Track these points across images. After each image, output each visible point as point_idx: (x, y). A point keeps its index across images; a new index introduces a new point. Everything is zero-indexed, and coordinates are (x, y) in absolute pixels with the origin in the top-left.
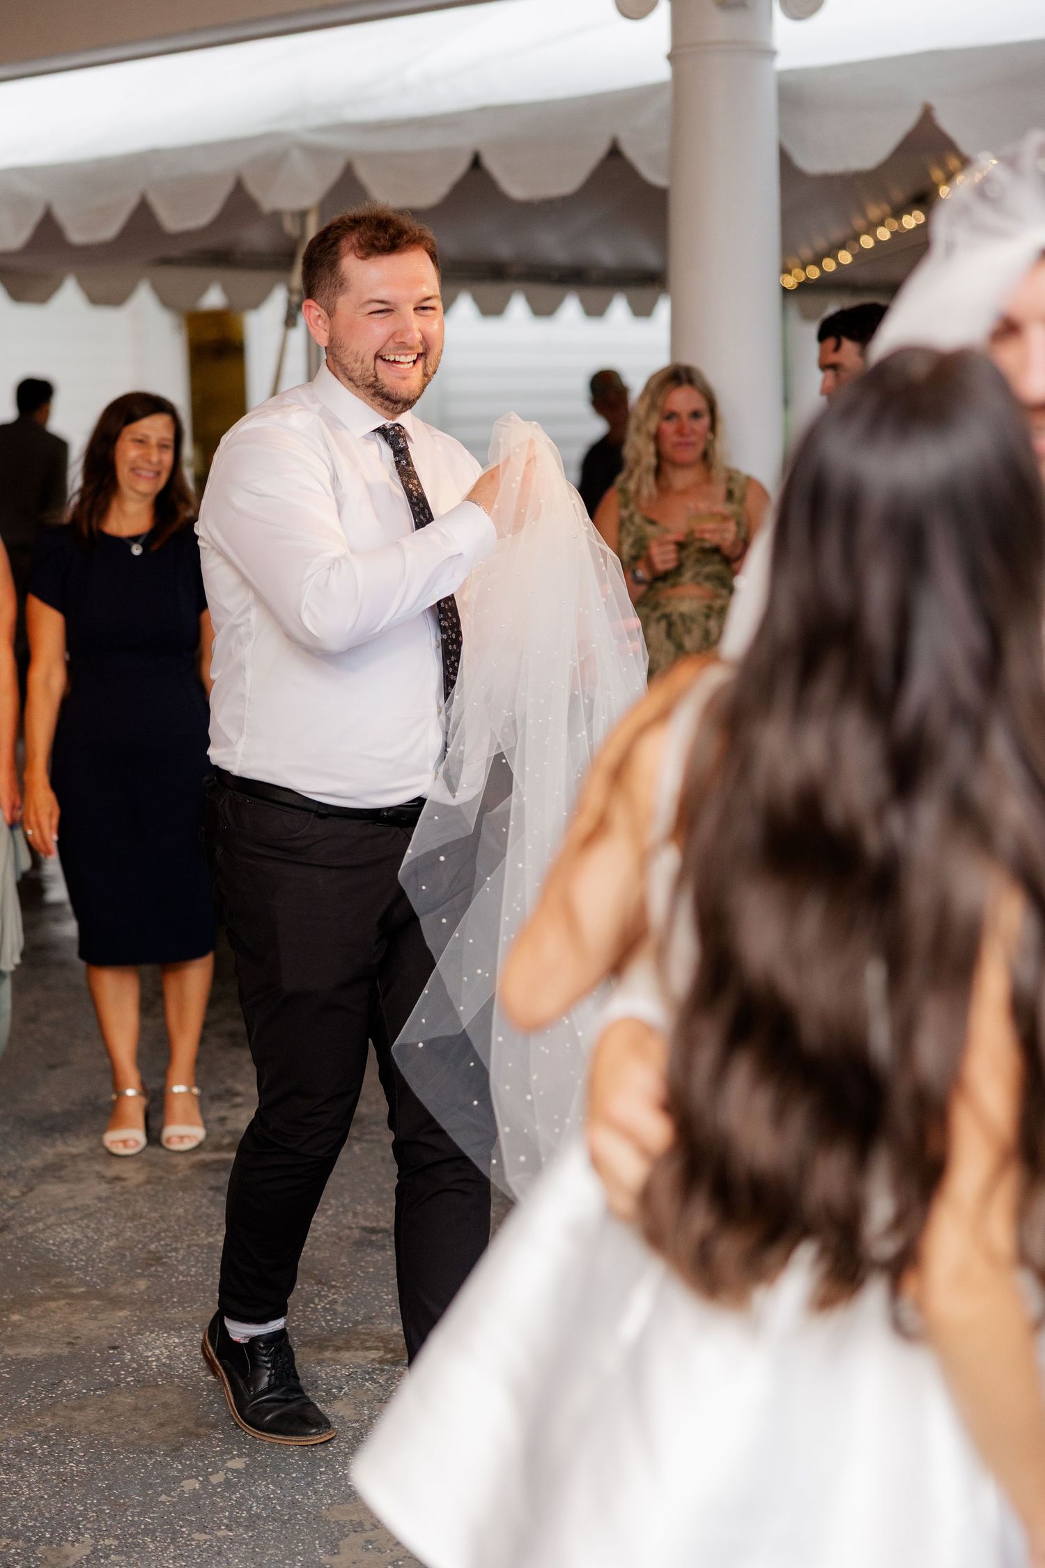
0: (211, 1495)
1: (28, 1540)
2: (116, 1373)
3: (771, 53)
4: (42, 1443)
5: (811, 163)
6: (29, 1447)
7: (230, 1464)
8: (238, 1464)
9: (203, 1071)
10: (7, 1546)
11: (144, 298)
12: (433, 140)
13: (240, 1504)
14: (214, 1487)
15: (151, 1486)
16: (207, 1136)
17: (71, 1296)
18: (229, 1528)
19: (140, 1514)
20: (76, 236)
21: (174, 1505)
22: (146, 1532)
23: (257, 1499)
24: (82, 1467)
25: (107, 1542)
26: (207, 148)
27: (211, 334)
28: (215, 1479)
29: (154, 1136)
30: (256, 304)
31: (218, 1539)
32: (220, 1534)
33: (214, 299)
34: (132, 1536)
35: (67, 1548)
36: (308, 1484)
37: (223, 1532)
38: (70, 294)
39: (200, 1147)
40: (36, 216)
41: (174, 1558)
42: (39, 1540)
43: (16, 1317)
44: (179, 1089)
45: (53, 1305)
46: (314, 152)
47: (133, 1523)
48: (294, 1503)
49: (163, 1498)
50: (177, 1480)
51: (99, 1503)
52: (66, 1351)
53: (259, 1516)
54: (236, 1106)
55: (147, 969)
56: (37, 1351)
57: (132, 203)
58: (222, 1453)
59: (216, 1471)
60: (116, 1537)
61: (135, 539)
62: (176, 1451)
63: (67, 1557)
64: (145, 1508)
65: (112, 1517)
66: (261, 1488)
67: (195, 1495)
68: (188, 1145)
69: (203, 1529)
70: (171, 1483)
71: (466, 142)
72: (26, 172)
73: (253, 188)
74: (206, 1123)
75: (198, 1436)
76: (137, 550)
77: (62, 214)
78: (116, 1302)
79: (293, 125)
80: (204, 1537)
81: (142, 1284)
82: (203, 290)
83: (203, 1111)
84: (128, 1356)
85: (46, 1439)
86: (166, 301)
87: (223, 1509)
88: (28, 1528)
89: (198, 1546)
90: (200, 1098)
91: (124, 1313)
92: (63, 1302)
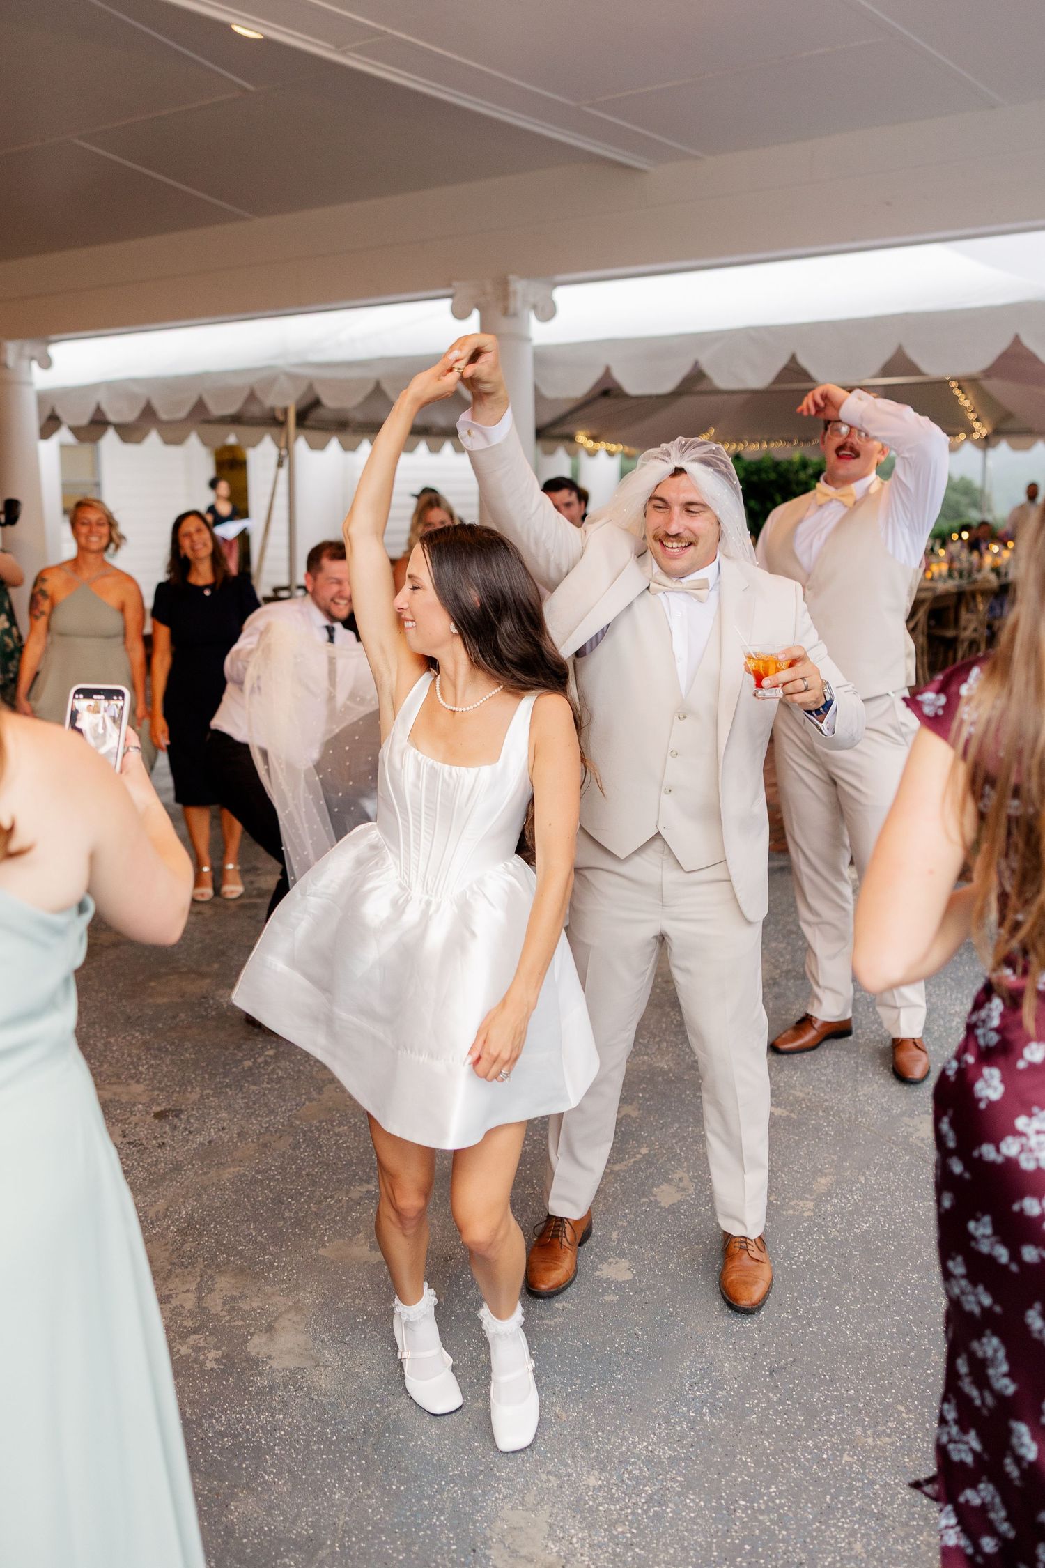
0: (258, 1068)
1: (168, 1092)
2: (206, 1010)
3: (529, 340)
4: (171, 1045)
5: (549, 393)
6: (165, 1047)
7: (267, 1053)
8: (271, 1053)
9: (241, 859)
10: (158, 1095)
11: (193, 441)
12: (355, 373)
13: (273, 1072)
14: (260, 1064)
15: (228, 1064)
16: (245, 891)
17: (181, 972)
18: (268, 1083)
19: (224, 1078)
20: (163, 416)
21: (240, 1073)
22: (227, 1086)
23: (281, 1069)
24: (193, 1056)
25: (208, 1091)
26: (236, 373)
27: (227, 456)
28: (260, 1060)
29: (217, 891)
30: (254, 445)
31: (263, 1089)
32: (264, 1086)
33: (232, 440)
34: (220, 1088)
35: (188, 1095)
36: (306, 1062)
37: (265, 1085)
38: (153, 438)
39: (241, 896)
40: (141, 405)
41: (242, 1098)
42: (173, 1092)
43: (152, 984)
44: (230, 866)
45: (171, 977)
46: (292, 377)
47: (220, 1082)
48: (299, 1071)
49: (234, 1070)
50: (241, 1061)
51: (203, 1073)
52: (180, 1000)
53: (282, 1077)
54: (259, 875)
55: (215, 807)
56: (165, 1000)
57: (194, 400)
58: (262, 1048)
59: (260, 1056)
60: (212, 1089)
61: (206, 587)
62: (239, 1047)
63: (188, 1099)
64: (225, 1075)
65: (209, 1079)
66: (283, 1064)
67: (250, 1068)
68: (235, 895)
69: (255, 1084)
70: (238, 1062)
71: (372, 374)
72: (135, 381)
73: (259, 394)
74: (244, 884)
75: (250, 1039)
76: (207, 593)
77: (156, 404)
78: (203, 975)
79: (280, 362)
80: (255, 1088)
81: (216, 966)
82: (227, 436)
83: (242, 878)
84: (211, 1002)
85: (173, 1043)
86: (205, 442)
87: (264, 1075)
88: (167, 1086)
89: (253, 1092)
90: (240, 871)
91: (208, 981)
92: (176, 976)
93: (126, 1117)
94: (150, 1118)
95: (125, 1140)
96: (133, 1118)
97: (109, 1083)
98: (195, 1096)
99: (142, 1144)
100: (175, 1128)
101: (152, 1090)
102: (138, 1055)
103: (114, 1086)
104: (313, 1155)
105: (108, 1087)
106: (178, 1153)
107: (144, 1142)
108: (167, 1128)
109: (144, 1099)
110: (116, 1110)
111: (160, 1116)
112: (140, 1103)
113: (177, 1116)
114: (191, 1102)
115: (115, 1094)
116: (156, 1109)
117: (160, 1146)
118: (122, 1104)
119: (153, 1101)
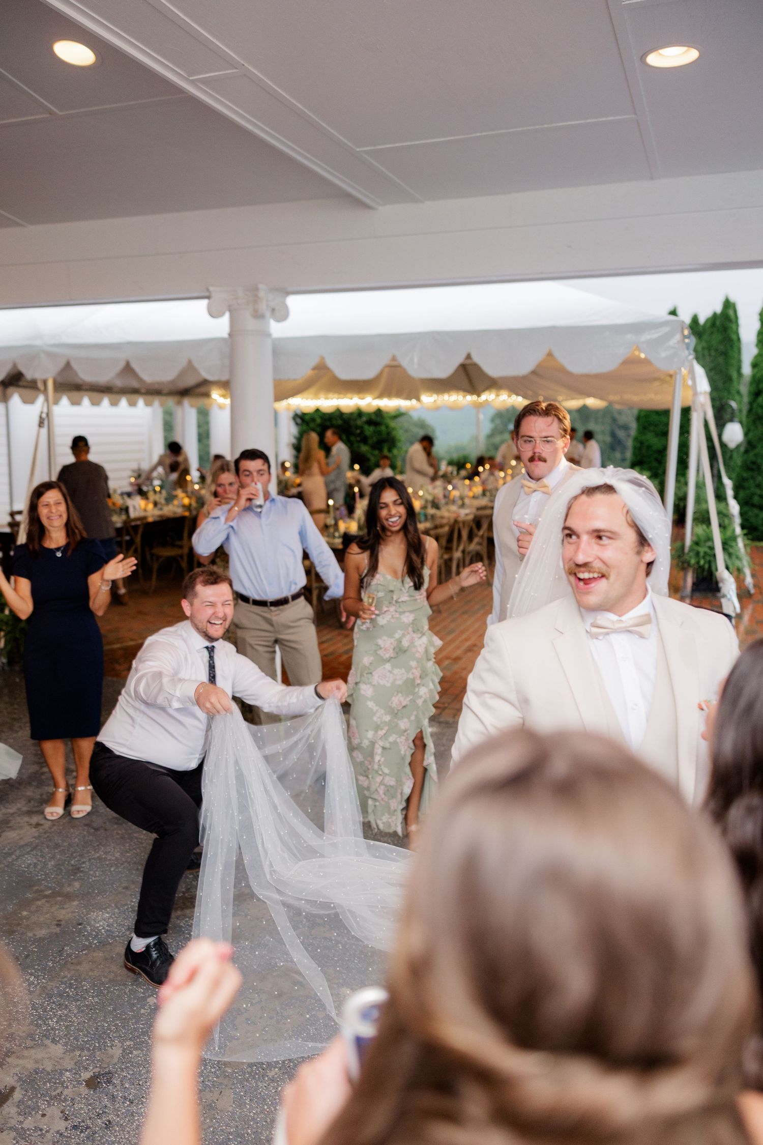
1: (89, 1050)
2: (87, 939)
3: (270, 335)
4: (70, 988)
6: (65, 991)
10: (80, 1056)
16: (92, 809)
17: (46, 896)
24: (96, 999)
29: (67, 812)
35: (110, 1051)
39: (88, 815)
42: (94, 1050)
43: (25, 913)
44: (80, 788)
45: (39, 903)
51: (114, 1020)
56: (44, 932)
61: (58, 549)
63: (112, 1057)
65: (124, 1027)
68: (82, 814)
74: (92, 805)
76: (59, 554)
78: (69, 897)
81: (77, 885)
84: (89, 928)
85: (71, 985)
88: (84, 1042)
91: (76, 903)
92: (44, 901)
93: (58, 1091)
94: (83, 1090)
95: (69, 1124)
96: (66, 1092)
97: (27, 1048)
98: (117, 1052)
99: (88, 1128)
100: (113, 1098)
101: (73, 1050)
102: (42, 1005)
103: (33, 1051)
104: (261, 1112)
105: (26, 1053)
106: (129, 1132)
107: (89, 1122)
108: (106, 1101)
109: (68, 1064)
110: (45, 1084)
111: (92, 1083)
112: (67, 1071)
113: (109, 1082)
114: (116, 1060)
115: (37, 1062)
116: (86, 1075)
117: (107, 1127)
118: (48, 1074)
119: (79, 1066)
